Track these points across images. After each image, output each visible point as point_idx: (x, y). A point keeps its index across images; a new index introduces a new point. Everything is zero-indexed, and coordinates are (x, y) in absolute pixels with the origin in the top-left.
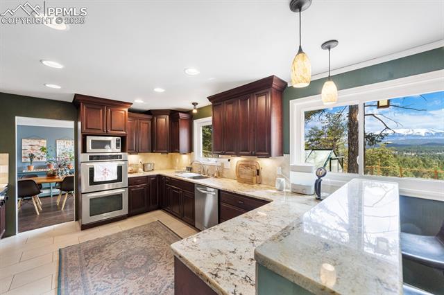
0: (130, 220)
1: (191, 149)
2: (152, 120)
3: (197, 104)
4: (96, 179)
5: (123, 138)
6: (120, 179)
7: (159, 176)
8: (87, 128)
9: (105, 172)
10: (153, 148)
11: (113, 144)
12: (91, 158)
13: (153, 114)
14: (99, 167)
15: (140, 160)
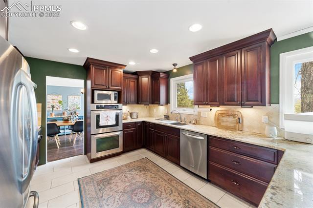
0: (123, 156)
1: (168, 102)
2: (138, 79)
3: (177, 64)
4: (101, 124)
5: (119, 93)
6: (117, 124)
7: (144, 122)
8: (95, 84)
9: (107, 118)
10: (139, 100)
11: (113, 97)
12: (98, 107)
14: (103, 113)
15: (128, 110)
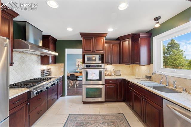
0: (106, 105)
2: (120, 44)
4: (89, 78)
5: (103, 55)
6: (100, 79)
8: (85, 50)
9: (93, 75)
11: (97, 59)
12: (87, 66)
13: (120, 39)
14: (90, 71)
15: (113, 68)
